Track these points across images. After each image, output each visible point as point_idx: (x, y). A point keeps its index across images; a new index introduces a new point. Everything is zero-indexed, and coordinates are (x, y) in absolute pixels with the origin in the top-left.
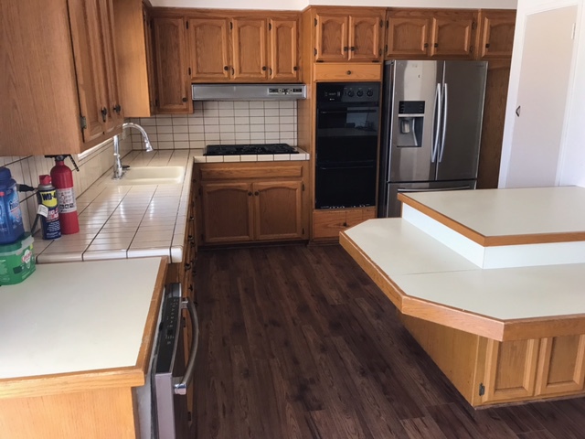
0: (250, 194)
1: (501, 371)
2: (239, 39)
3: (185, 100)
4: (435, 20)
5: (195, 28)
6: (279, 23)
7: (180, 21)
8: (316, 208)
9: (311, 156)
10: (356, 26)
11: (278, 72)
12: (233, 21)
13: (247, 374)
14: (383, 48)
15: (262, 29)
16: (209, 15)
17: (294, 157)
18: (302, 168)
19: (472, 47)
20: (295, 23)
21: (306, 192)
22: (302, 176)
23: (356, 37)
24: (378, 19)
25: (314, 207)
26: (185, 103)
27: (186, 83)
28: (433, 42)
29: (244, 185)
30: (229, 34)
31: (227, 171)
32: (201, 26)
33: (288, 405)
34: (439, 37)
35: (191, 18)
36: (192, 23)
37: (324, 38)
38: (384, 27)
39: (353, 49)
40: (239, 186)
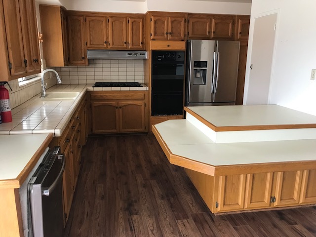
0: (117, 108)
1: (227, 195)
2: (112, 28)
3: (84, 58)
4: (213, 20)
5: (89, 21)
6: (133, 20)
7: (82, 18)
8: (152, 115)
9: (149, 88)
10: (172, 22)
11: (133, 45)
12: (109, 18)
13: (103, 198)
14: (186, 34)
15: (124, 23)
16: (97, 15)
17: (140, 89)
18: (144, 95)
19: (233, 34)
20: (141, 20)
21: (147, 107)
22: (144, 99)
23: (172, 28)
24: (183, 19)
25: (151, 115)
26: (83, 60)
27: (84, 49)
28: (213, 31)
29: (114, 103)
30: (107, 25)
31: (105, 96)
32: (92, 20)
33: (121, 212)
34: (216, 28)
35: (87, 16)
36: (88, 19)
37: (155, 28)
38: (187, 23)
39: (170, 34)
40: (111, 104)
